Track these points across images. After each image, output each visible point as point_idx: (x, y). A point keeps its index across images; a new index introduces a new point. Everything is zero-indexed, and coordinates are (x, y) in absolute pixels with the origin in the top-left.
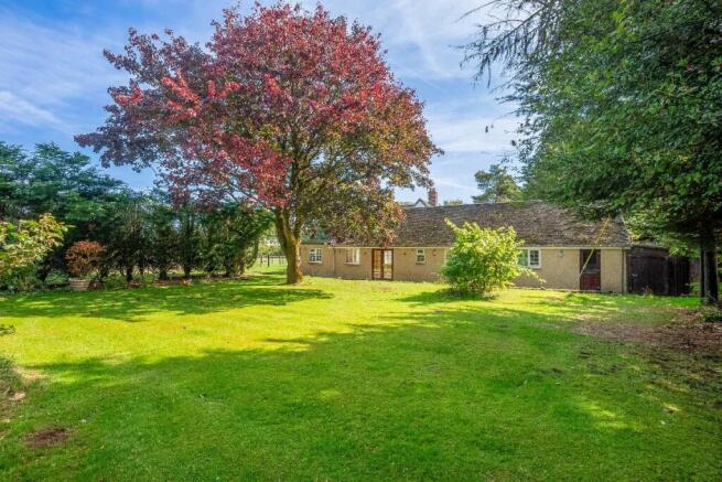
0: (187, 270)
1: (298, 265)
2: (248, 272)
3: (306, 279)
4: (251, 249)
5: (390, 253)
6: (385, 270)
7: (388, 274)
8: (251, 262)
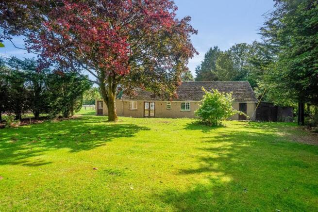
0: (37, 114)
1: (115, 110)
2: (76, 114)
3: (119, 118)
4: (79, 101)
5: (154, 103)
6: (146, 112)
7: (152, 114)
8: (79, 108)
